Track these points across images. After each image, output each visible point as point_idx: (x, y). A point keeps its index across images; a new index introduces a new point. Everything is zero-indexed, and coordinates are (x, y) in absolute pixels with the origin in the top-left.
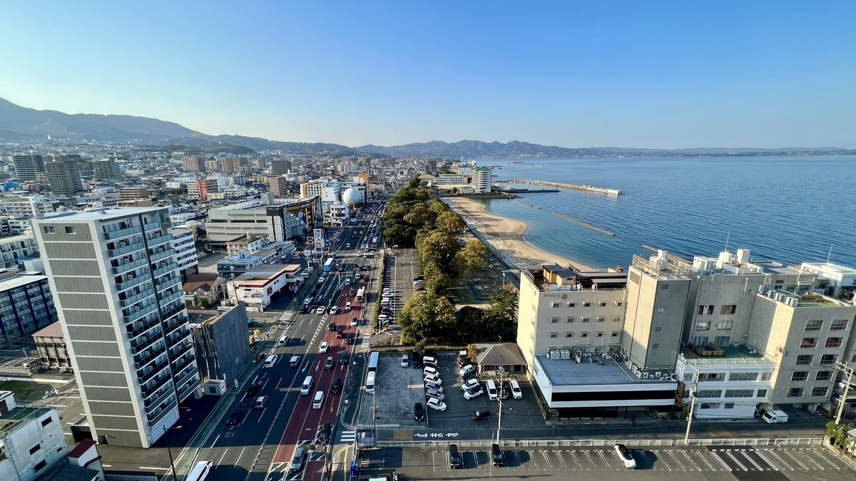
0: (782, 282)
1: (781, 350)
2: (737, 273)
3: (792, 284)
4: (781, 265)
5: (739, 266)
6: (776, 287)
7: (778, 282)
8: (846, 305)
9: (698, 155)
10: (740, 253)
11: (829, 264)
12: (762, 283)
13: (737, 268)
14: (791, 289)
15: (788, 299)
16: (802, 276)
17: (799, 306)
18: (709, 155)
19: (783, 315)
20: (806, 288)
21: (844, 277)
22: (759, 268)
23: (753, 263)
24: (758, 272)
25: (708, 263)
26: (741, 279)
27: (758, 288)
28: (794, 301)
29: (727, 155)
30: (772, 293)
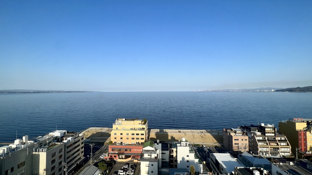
0: (42, 143)
1: (45, 170)
2: (23, 147)
3: (45, 143)
4: (41, 137)
5: (24, 144)
6: (40, 146)
7: (40, 144)
8: (62, 143)
9: (16, 92)
10: (24, 138)
11: (57, 131)
12: (34, 147)
13: (23, 145)
14: (45, 145)
15: (44, 149)
16: (48, 139)
17: (48, 150)
18: (21, 92)
19: (43, 156)
20: (50, 142)
21: (61, 134)
22: (32, 141)
23: (30, 140)
24: (32, 143)
25: (7, 148)
26: (25, 149)
27: (33, 150)
28: (46, 149)
29: (29, 92)
30: (38, 149)
